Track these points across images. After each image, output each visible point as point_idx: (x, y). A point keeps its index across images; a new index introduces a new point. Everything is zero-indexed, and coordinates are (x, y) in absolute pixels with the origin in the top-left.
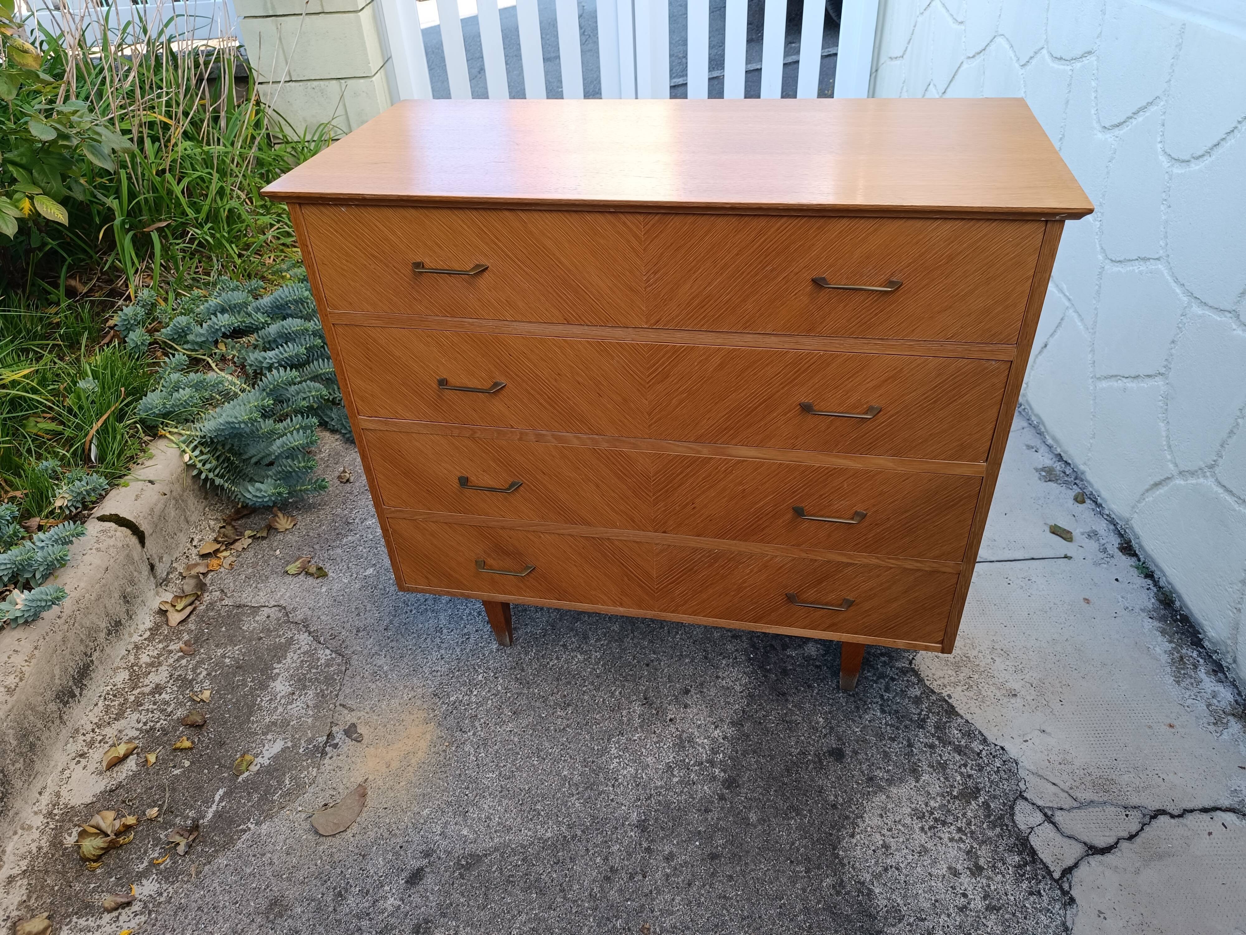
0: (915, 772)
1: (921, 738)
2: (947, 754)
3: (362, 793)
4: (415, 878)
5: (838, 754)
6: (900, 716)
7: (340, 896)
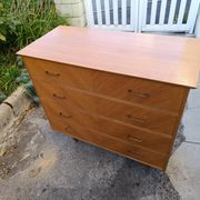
0: (154, 193)
1: (159, 185)
2: (164, 191)
3: (40, 169)
4: (44, 190)
5: (138, 185)
6: (156, 178)
7: (30, 190)
